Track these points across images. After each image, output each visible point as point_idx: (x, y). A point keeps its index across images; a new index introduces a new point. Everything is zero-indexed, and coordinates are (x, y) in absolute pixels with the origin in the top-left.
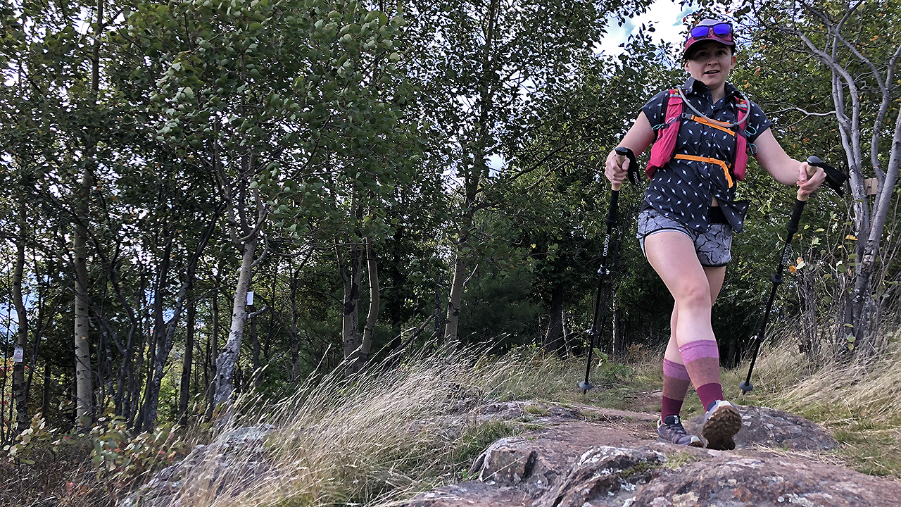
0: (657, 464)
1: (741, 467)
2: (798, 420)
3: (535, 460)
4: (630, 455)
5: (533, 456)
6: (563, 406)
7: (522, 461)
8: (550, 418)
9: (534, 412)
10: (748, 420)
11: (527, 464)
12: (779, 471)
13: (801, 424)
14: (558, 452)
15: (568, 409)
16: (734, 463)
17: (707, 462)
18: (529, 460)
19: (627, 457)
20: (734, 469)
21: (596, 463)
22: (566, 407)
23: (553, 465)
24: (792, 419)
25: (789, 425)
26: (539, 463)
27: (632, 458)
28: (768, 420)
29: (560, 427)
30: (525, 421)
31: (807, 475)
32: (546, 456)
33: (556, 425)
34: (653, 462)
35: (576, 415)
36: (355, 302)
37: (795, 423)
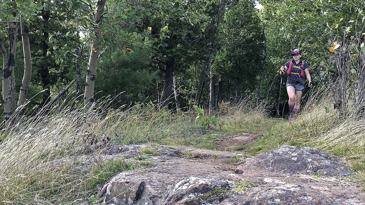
0: (228, 189)
1: (284, 190)
2: (328, 156)
3: (144, 188)
4: (209, 184)
5: (142, 185)
6: (169, 148)
7: (134, 189)
8: (159, 157)
9: (148, 153)
10: (295, 157)
11: (138, 191)
12: (309, 192)
13: (330, 159)
14: (161, 181)
15: (172, 150)
16: (279, 187)
17: (262, 187)
18: (139, 188)
19: (207, 185)
20: (279, 192)
21: (185, 190)
22: (171, 148)
23: (156, 191)
24: (325, 155)
25: (322, 159)
26: (146, 190)
27: (211, 186)
28: (308, 156)
29: (165, 163)
30: (140, 159)
31: (328, 194)
32: (152, 185)
33: (163, 162)
34: (225, 188)
35: (178, 154)
36: (12, 68)
37: (326, 158)
